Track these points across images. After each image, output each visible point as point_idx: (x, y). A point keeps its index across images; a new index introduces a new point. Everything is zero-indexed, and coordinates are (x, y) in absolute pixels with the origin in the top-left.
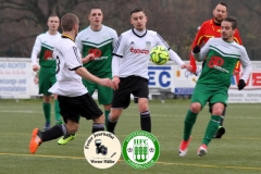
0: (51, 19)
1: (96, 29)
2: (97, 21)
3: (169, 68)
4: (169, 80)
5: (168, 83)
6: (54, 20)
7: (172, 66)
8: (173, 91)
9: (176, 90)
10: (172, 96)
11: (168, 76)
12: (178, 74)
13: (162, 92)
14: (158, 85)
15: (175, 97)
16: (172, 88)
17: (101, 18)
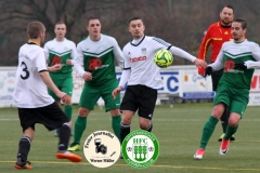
0: (57, 26)
1: (95, 39)
2: (96, 32)
3: (177, 73)
4: (177, 84)
5: (177, 88)
6: (61, 27)
7: (180, 71)
8: (181, 95)
9: (184, 94)
10: (180, 101)
11: (176, 81)
12: (186, 79)
13: (170, 97)
14: (166, 90)
15: (184, 101)
16: (180, 92)
17: (99, 28)
